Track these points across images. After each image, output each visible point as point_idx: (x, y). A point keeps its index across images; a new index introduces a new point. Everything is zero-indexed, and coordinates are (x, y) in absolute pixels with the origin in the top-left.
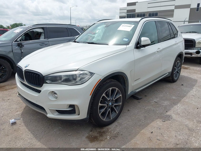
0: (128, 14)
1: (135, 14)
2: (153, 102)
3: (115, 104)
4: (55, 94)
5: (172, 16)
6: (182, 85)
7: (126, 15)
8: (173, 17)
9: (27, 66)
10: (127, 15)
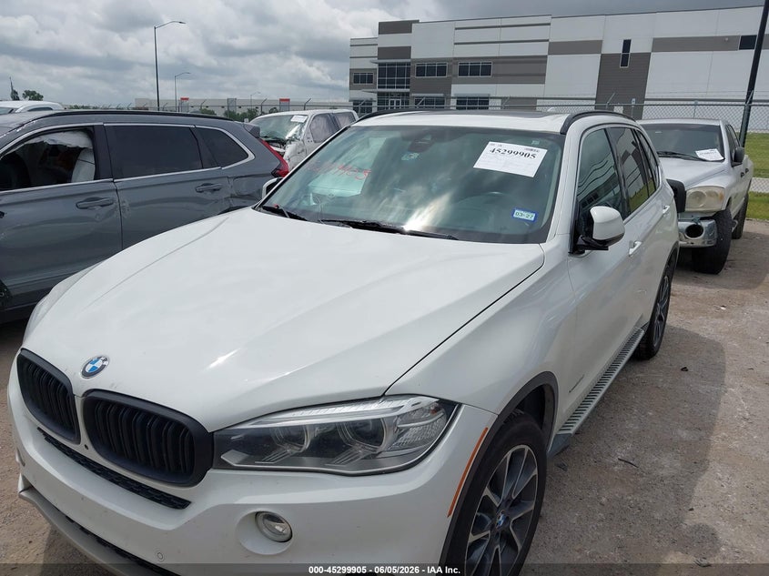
0: (384, 64)
1: (409, 64)
2: (616, 460)
3: (515, 515)
4: (272, 523)
5: (539, 77)
6: (685, 369)
7: (376, 66)
8: (544, 83)
9: (98, 365)
10: (380, 64)
